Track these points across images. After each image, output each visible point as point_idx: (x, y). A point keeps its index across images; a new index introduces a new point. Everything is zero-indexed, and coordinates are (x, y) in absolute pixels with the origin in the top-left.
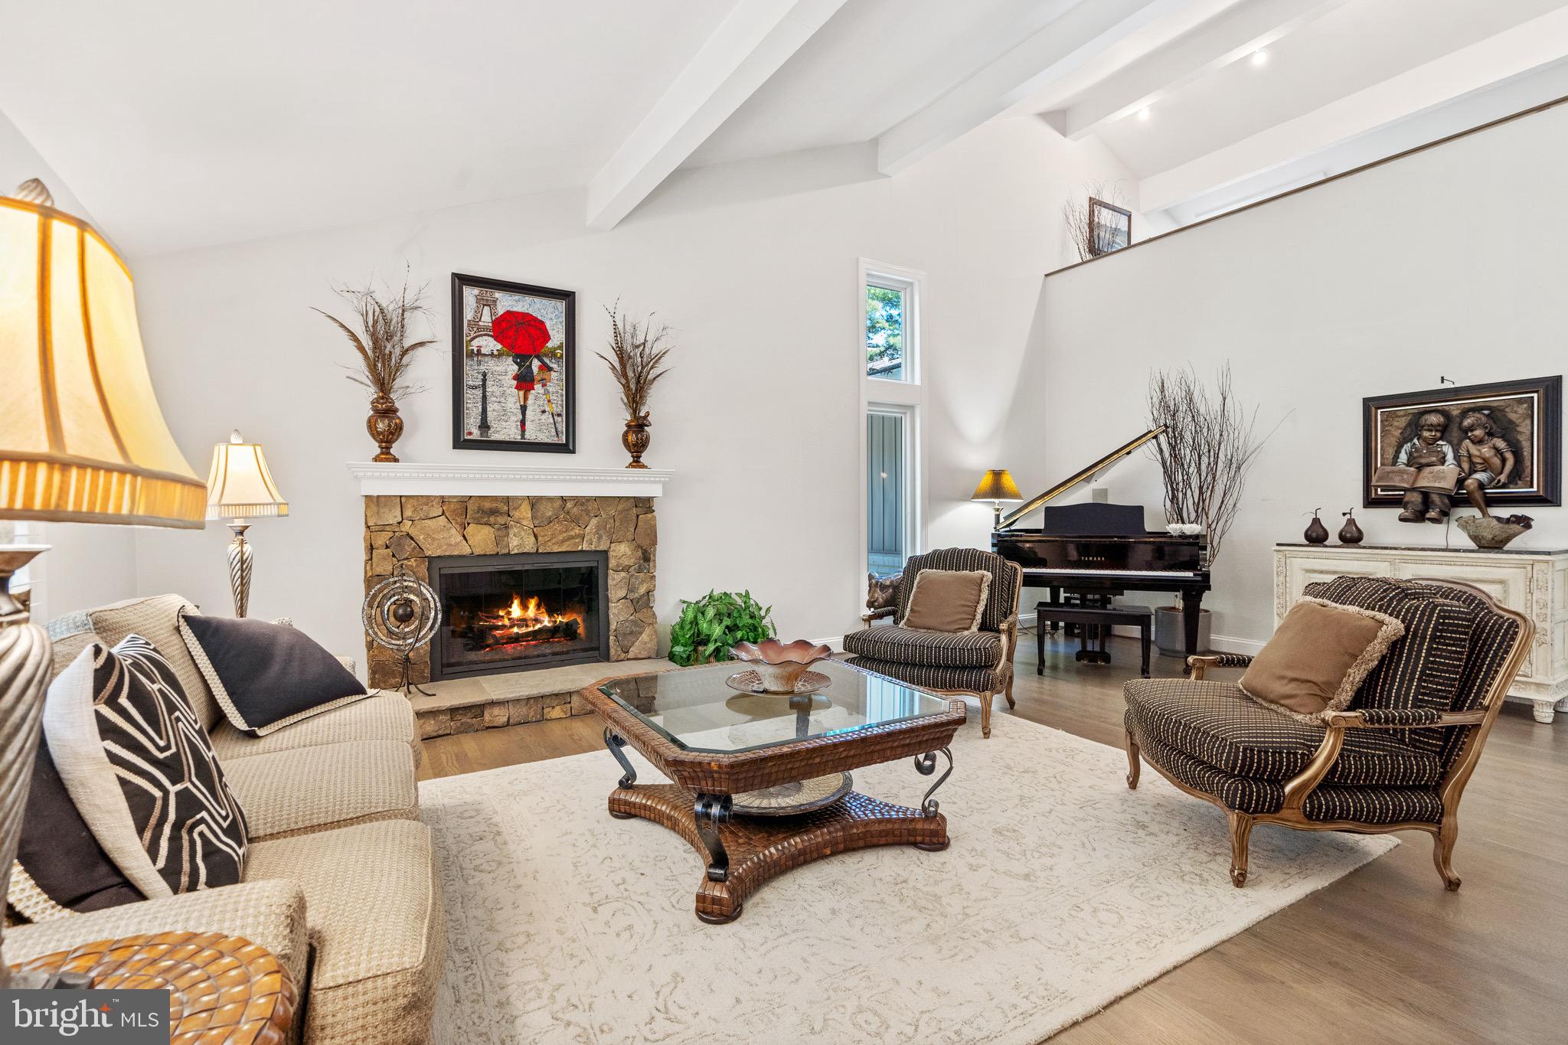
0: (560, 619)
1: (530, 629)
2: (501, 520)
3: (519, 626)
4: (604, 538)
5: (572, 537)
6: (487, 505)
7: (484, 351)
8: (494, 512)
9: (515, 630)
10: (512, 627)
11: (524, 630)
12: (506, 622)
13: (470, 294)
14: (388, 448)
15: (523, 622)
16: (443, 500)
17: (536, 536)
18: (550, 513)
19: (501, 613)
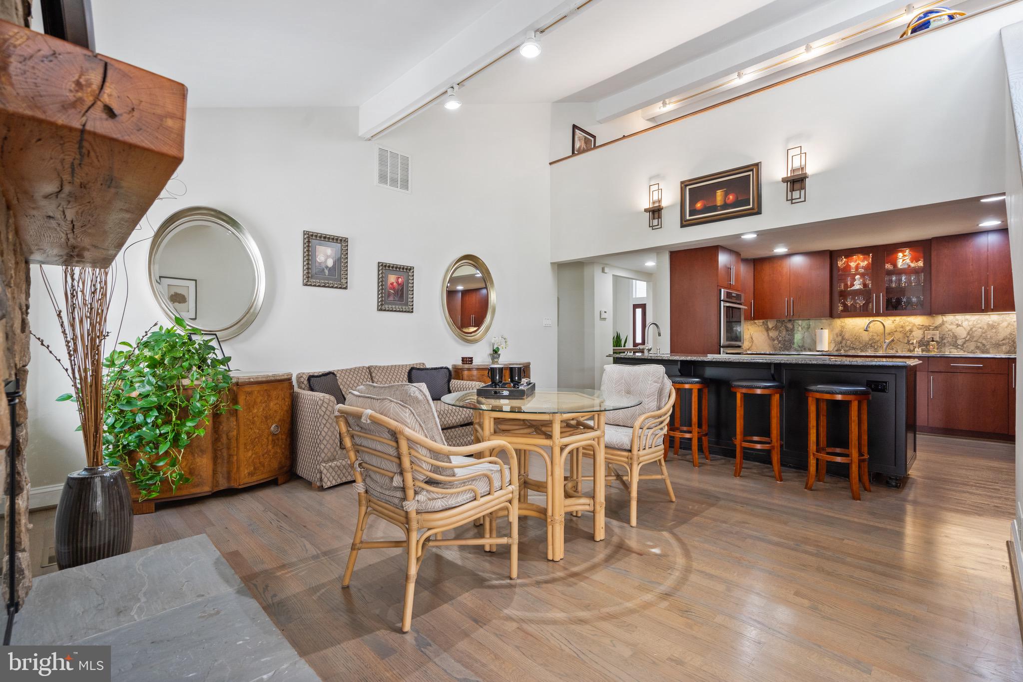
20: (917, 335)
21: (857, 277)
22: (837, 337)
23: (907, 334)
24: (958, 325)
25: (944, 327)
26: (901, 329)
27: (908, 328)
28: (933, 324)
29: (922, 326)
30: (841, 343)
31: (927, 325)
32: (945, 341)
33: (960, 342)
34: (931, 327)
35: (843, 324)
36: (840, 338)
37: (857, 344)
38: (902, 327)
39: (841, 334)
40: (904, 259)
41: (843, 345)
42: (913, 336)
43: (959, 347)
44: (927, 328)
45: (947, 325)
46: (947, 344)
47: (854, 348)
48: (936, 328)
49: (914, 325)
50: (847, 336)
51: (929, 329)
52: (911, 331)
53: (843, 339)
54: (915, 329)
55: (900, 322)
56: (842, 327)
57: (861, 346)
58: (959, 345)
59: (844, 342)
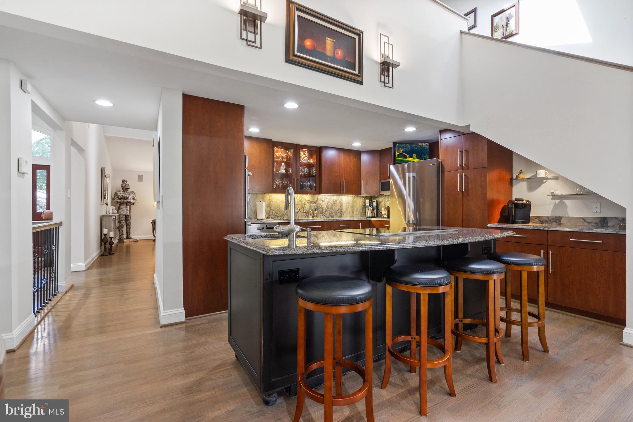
20: (307, 206)
21: (283, 164)
22: (267, 208)
23: (303, 206)
24: (323, 201)
25: (318, 202)
26: (300, 203)
27: (303, 202)
28: (314, 200)
29: (309, 201)
30: (269, 212)
31: (311, 200)
32: (318, 211)
33: (324, 211)
34: (313, 202)
35: (270, 198)
36: (269, 209)
37: (279, 213)
38: (301, 202)
39: (269, 206)
40: (304, 157)
41: (271, 213)
42: (305, 208)
43: (324, 214)
44: (311, 202)
45: (319, 201)
46: (319, 213)
47: (277, 216)
48: (315, 202)
49: (306, 200)
50: (272, 208)
51: (312, 203)
52: (305, 204)
53: (271, 209)
54: (306, 203)
55: (300, 198)
56: (270, 200)
57: (281, 214)
58: (323, 213)
59: (271, 211)
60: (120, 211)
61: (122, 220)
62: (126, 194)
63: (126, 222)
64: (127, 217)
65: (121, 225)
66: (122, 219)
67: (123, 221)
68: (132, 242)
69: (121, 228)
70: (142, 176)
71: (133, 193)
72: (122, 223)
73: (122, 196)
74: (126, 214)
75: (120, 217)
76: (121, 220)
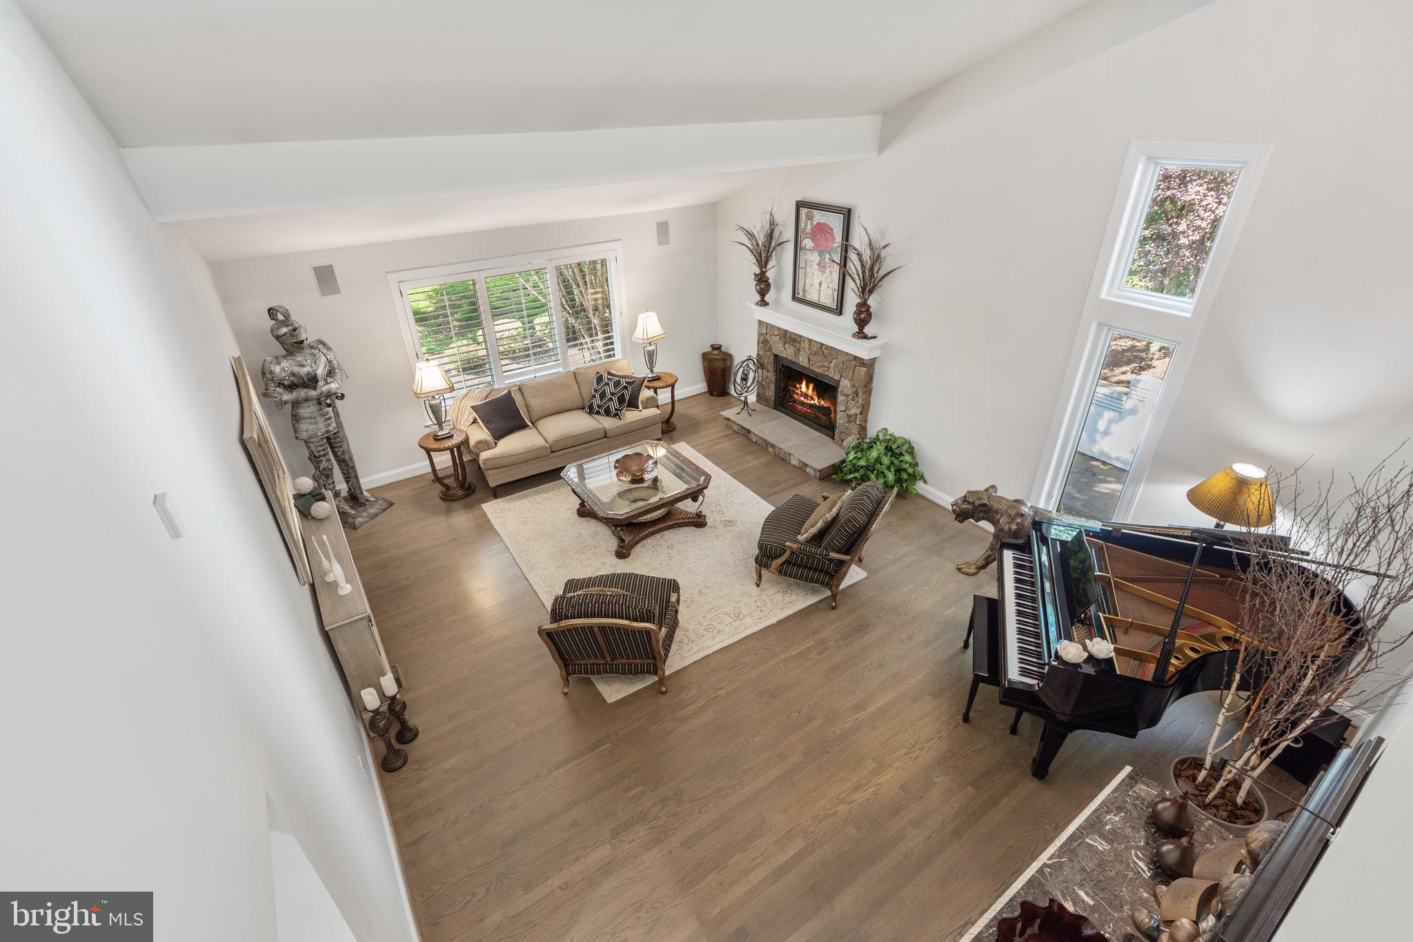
0: (822, 403)
1: (809, 402)
2: (798, 345)
3: (805, 398)
4: (837, 373)
5: (823, 366)
6: (793, 336)
7: (807, 247)
8: (795, 340)
9: (802, 398)
10: (801, 396)
11: (805, 401)
12: (799, 393)
13: (804, 211)
14: (763, 298)
15: (806, 395)
16: (779, 329)
17: (809, 360)
18: (815, 349)
19: (798, 386)
60: (303, 426)
61: (322, 453)
62: (303, 366)
63: (336, 455)
64: (334, 441)
65: (324, 469)
66: (319, 451)
67: (324, 455)
68: (377, 515)
69: (327, 478)
70: (330, 269)
71: (325, 351)
72: (323, 465)
73: (293, 374)
74: (327, 432)
75: (311, 445)
76: (317, 454)
